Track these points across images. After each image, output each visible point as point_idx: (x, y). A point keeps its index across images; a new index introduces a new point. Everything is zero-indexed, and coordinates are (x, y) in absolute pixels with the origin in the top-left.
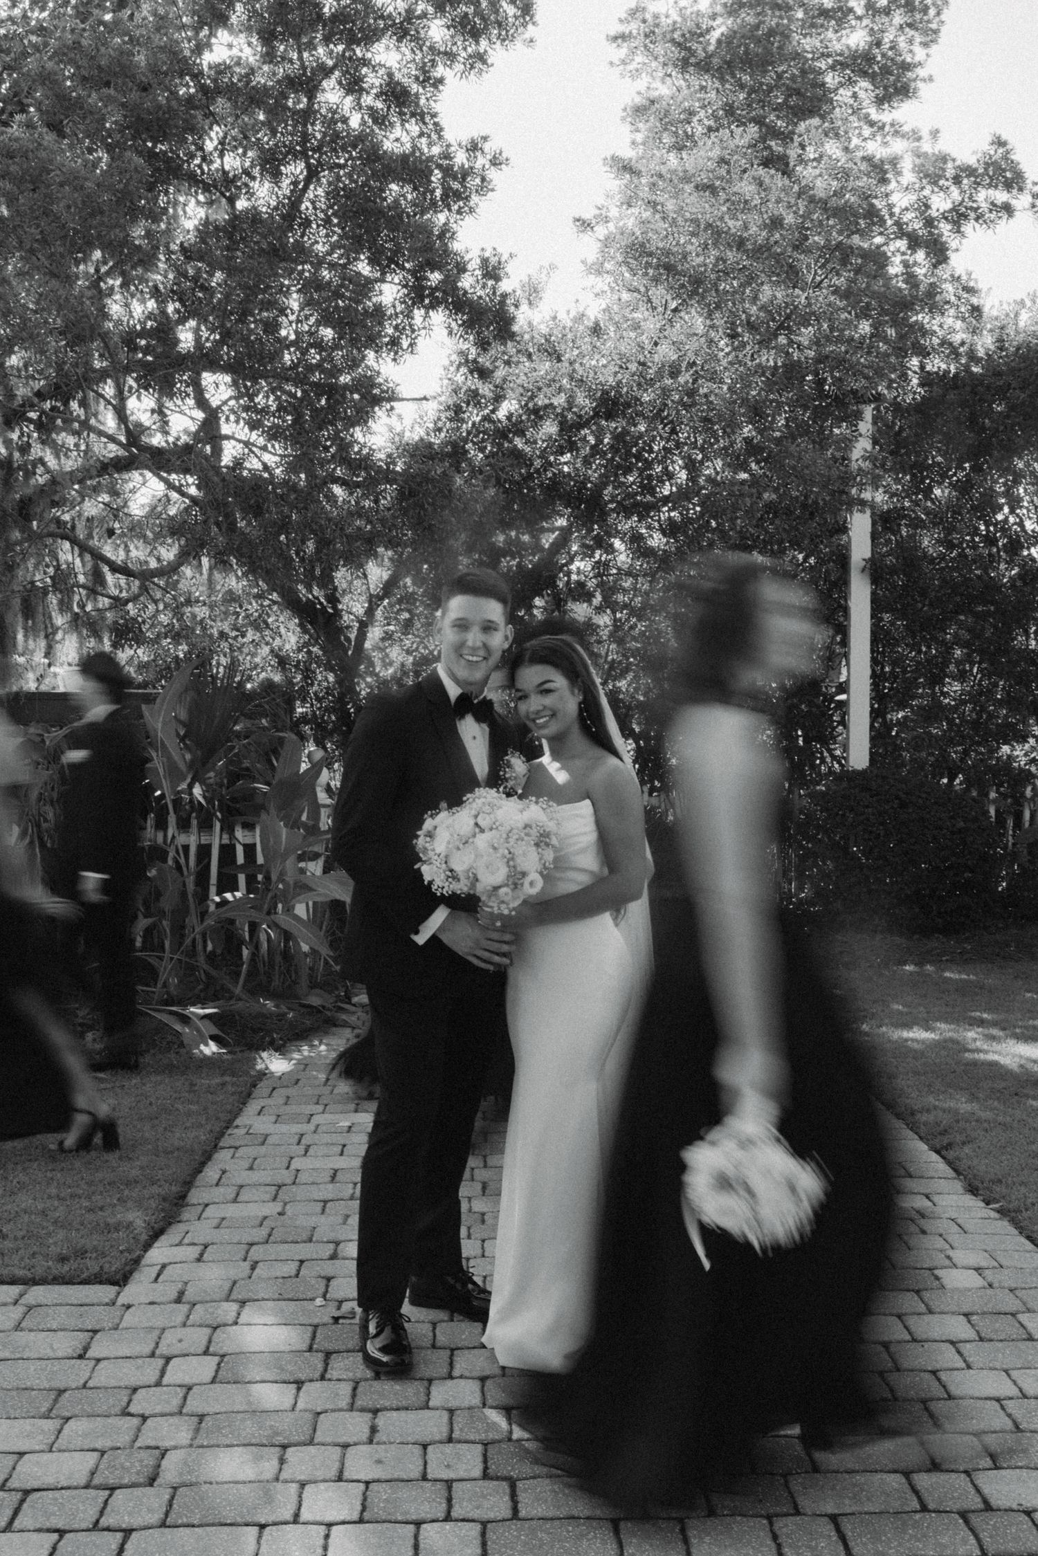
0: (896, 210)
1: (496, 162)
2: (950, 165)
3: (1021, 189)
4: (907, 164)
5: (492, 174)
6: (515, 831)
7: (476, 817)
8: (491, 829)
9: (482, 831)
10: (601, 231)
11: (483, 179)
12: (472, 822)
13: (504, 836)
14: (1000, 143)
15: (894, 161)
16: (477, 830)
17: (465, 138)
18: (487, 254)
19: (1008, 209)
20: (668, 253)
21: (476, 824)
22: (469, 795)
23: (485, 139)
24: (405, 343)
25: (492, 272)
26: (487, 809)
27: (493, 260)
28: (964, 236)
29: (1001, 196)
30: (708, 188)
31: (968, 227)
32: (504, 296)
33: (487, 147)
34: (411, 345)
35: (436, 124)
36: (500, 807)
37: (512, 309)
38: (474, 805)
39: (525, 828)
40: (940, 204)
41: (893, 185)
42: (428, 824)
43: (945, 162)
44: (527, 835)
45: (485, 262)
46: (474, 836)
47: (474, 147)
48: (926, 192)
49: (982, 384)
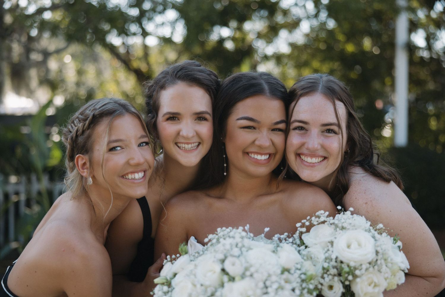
6: (274, 278)
7: (223, 261)
8: (243, 276)
9: (232, 279)
12: (218, 268)
13: (261, 285)
16: (226, 278)
21: (223, 270)
22: (211, 236)
26: (236, 251)
36: (249, 249)
38: (220, 247)
39: (282, 273)
42: (168, 269)
44: (287, 281)
46: (222, 285)
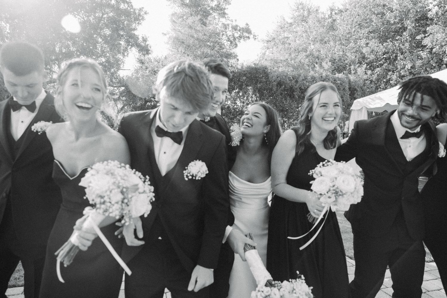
0: (228, 35)
1: (146, 13)
2: (238, 27)
3: (251, 34)
4: (230, 26)
5: (145, 16)
10: (168, 36)
11: (143, 17)
14: (247, 24)
15: (228, 25)
17: (138, 8)
18: (143, 36)
19: (249, 38)
20: (182, 39)
23: (143, 8)
24: (126, 54)
25: (145, 40)
27: (145, 37)
28: (240, 42)
29: (247, 35)
30: (190, 27)
31: (242, 40)
32: (148, 45)
33: (143, 10)
34: (127, 55)
35: (131, 5)
37: (149, 48)
40: (236, 35)
41: (227, 30)
43: (237, 27)
45: (143, 38)
47: (141, 10)
48: (234, 32)
49: (241, 73)
